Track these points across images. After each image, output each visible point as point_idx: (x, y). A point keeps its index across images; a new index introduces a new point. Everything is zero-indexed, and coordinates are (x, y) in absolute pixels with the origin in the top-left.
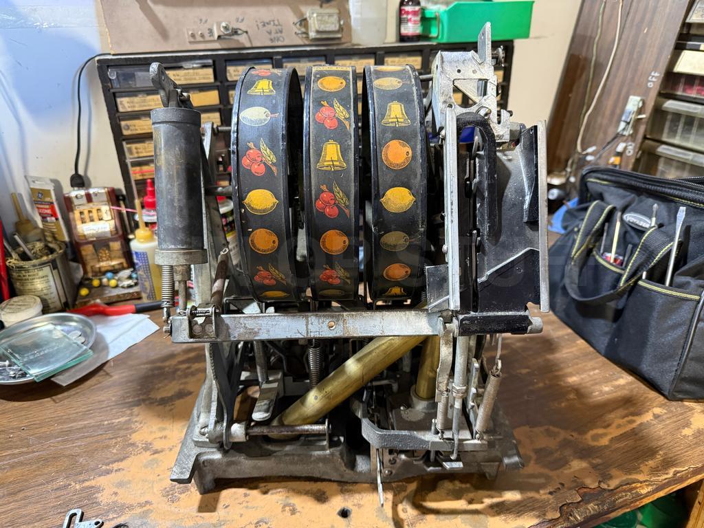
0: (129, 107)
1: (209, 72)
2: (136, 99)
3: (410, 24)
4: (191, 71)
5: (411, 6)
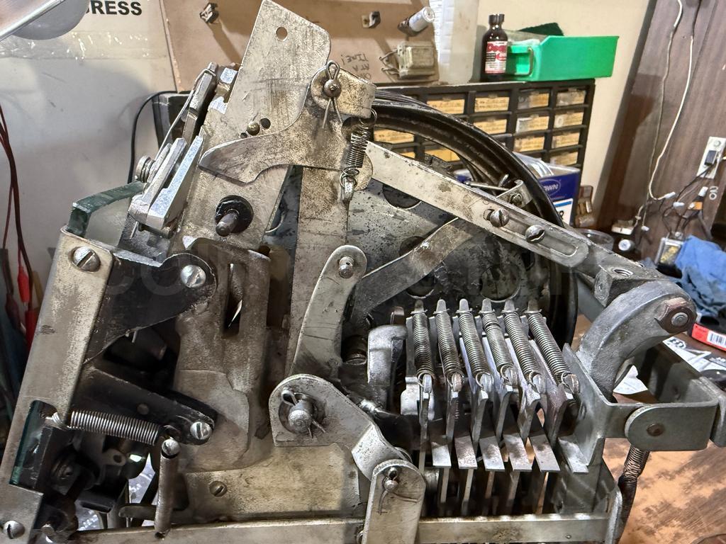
3: (496, 61)
5: (499, 40)
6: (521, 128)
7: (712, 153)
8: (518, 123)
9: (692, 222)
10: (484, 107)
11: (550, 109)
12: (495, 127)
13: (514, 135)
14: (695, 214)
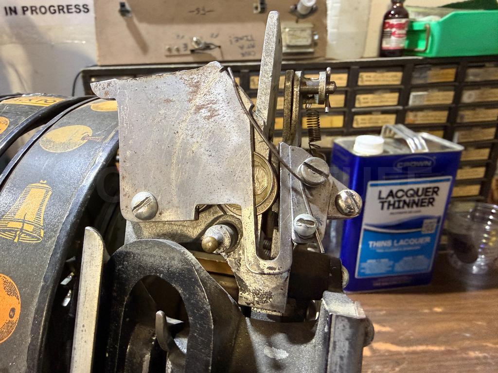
3: (393, 38)
5: (397, 18)
6: (414, 102)
8: (411, 97)
10: (370, 81)
11: (457, 84)
12: (383, 100)
13: (406, 107)
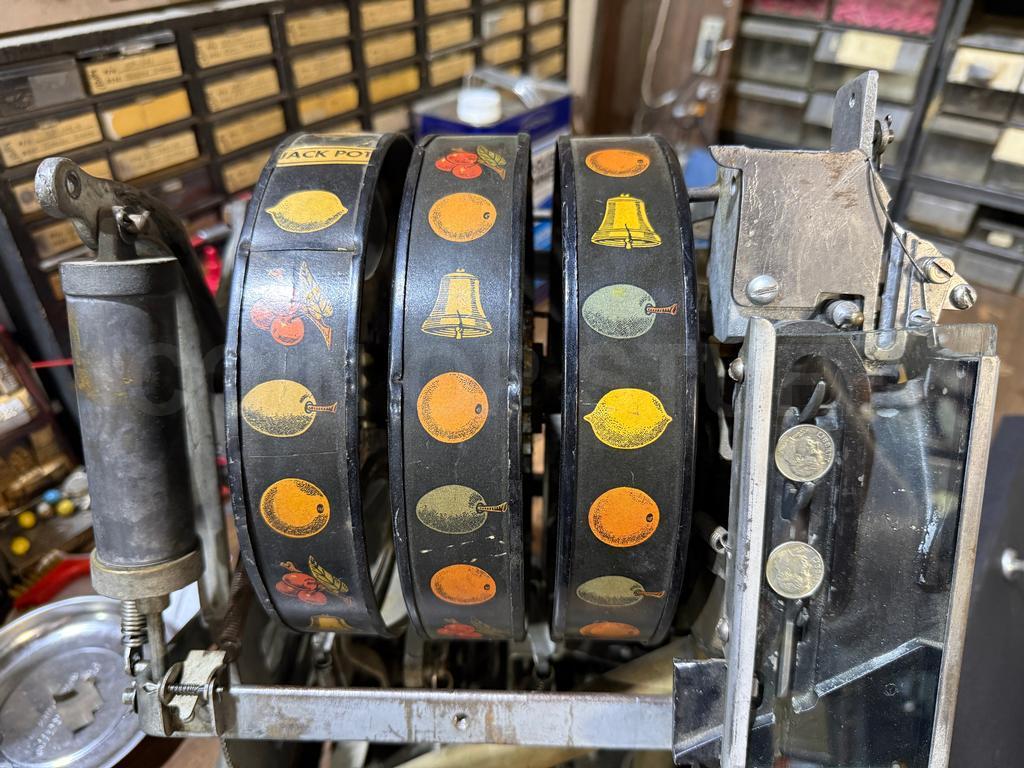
0: (24, 153)
1: (171, 55)
2: (35, 135)
4: (137, 59)
6: (491, 31)
7: (709, 42)
8: (484, 23)
9: (695, 132)
13: (483, 41)
14: (696, 121)
